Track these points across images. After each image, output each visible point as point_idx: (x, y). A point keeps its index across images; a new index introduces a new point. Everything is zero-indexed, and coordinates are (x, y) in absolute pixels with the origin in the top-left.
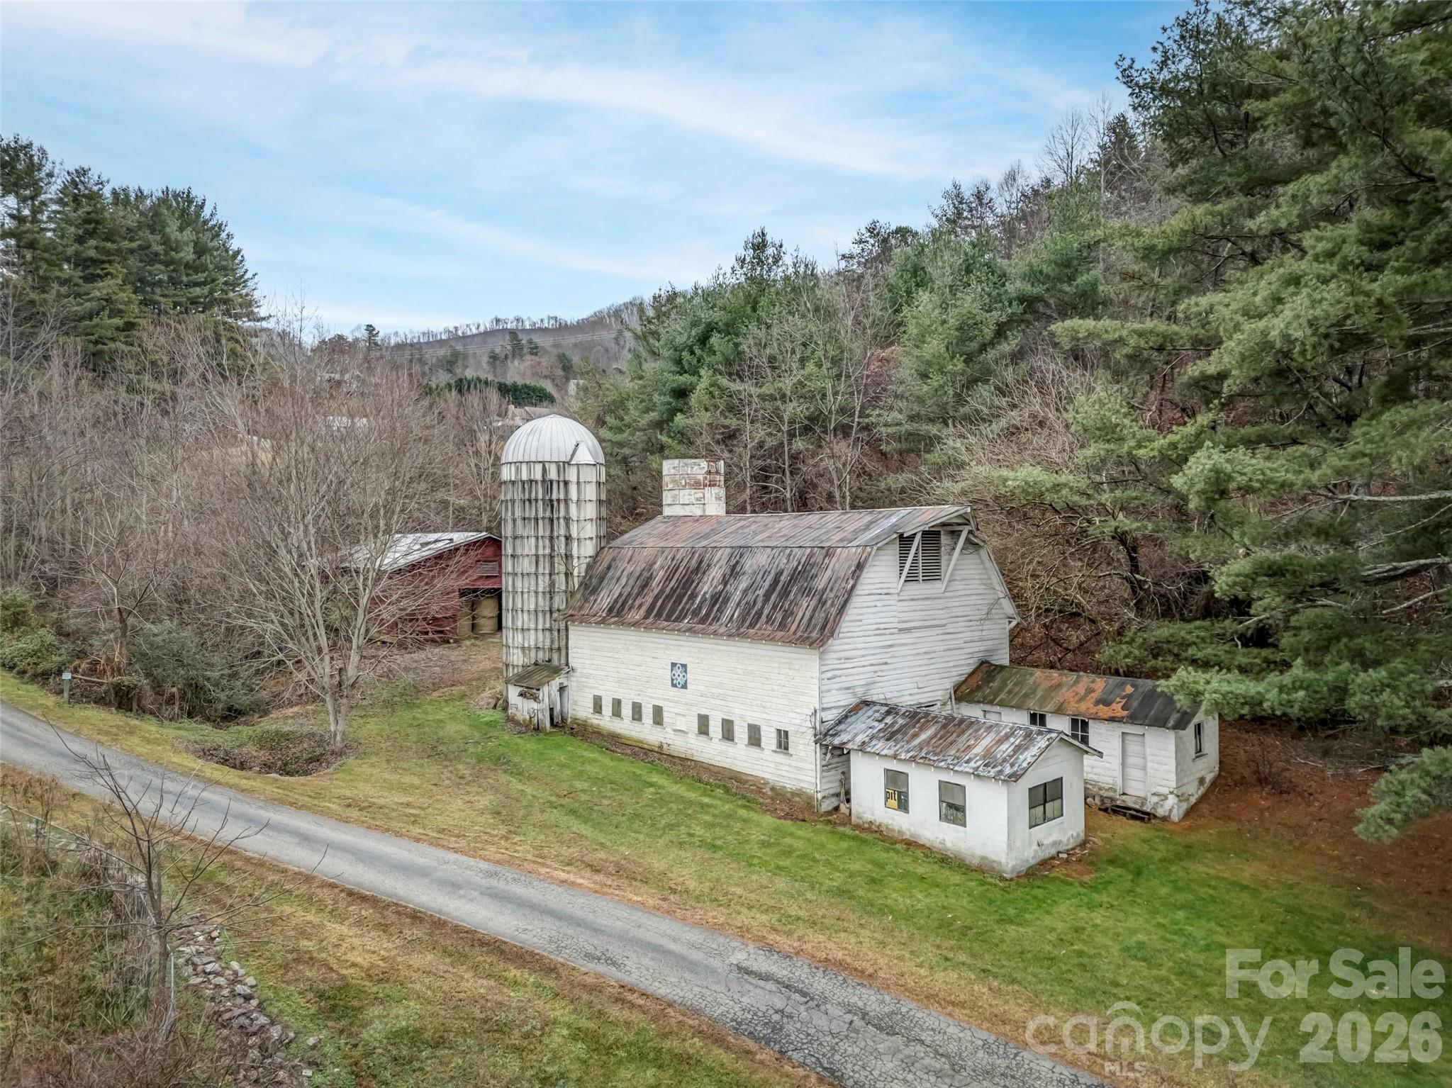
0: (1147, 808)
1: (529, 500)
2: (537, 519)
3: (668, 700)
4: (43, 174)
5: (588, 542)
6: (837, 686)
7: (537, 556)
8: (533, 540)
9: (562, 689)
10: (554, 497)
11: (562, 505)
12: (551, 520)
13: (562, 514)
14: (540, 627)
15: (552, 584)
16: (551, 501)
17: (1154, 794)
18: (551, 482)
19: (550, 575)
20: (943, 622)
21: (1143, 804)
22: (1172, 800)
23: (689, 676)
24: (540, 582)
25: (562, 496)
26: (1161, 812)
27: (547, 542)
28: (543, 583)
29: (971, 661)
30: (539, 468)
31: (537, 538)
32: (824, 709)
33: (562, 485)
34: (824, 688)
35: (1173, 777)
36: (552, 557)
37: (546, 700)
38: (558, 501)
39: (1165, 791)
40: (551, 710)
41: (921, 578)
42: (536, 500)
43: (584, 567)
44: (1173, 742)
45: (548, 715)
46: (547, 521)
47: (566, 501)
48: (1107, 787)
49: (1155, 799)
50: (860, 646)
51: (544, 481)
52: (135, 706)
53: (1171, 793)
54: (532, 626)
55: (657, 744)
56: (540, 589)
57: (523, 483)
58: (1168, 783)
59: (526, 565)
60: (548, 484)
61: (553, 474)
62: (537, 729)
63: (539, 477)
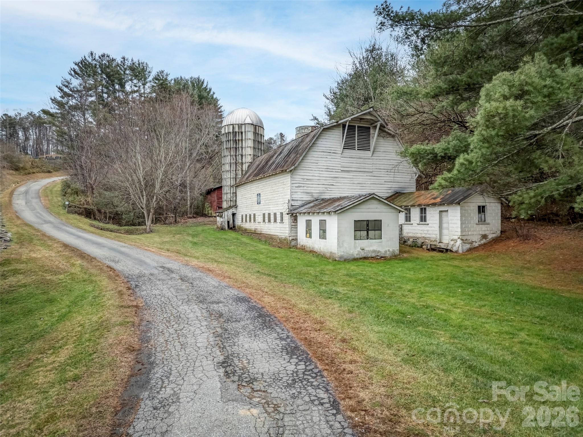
0: (449, 248)
1: (228, 141)
2: (231, 148)
3: (257, 211)
4: (147, 73)
5: (249, 156)
6: (302, 191)
7: (231, 163)
8: (229, 157)
9: (234, 215)
10: (237, 139)
11: (240, 142)
12: (236, 148)
13: (240, 146)
14: (232, 192)
15: (236, 175)
16: (236, 140)
17: (452, 240)
18: (236, 132)
19: (236, 171)
20: (371, 170)
21: (448, 246)
22: (459, 242)
23: (261, 198)
24: (232, 174)
25: (240, 138)
26: (455, 249)
27: (234, 158)
28: (233, 175)
29: (390, 191)
30: (231, 127)
31: (231, 156)
32: (293, 200)
33: (240, 133)
34: (293, 191)
35: (459, 230)
36: (236, 164)
37: (226, 217)
38: (239, 140)
39: (456, 237)
40: (228, 222)
41: (356, 148)
42: (230, 140)
43: (247, 167)
44: (459, 211)
45: (226, 223)
46: (234, 149)
47: (242, 140)
48: (433, 239)
49: (452, 243)
50: (316, 175)
51: (233, 132)
52: (92, 216)
53: (459, 238)
54: (229, 192)
55: (254, 230)
56: (232, 177)
57: (226, 134)
58: (456, 233)
59: (227, 167)
60: (235, 133)
61: (237, 129)
62: (223, 229)
63: (231, 131)
